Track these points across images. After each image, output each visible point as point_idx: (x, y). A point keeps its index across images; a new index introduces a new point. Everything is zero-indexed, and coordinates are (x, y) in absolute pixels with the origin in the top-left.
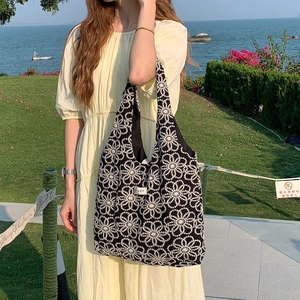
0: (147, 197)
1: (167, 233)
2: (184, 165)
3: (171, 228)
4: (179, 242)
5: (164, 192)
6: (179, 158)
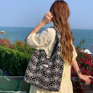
1: (51, 80)
3: (53, 79)
4: (54, 84)
5: (54, 68)
6: (60, 60)
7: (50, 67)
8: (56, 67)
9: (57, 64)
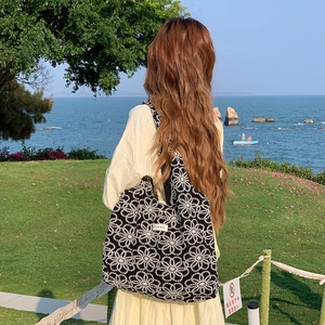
0: (168, 234)
1: (186, 268)
2: (197, 205)
3: (190, 263)
4: (197, 277)
5: (183, 230)
6: (192, 199)
7: (173, 230)
8: (188, 223)
9: (187, 215)
